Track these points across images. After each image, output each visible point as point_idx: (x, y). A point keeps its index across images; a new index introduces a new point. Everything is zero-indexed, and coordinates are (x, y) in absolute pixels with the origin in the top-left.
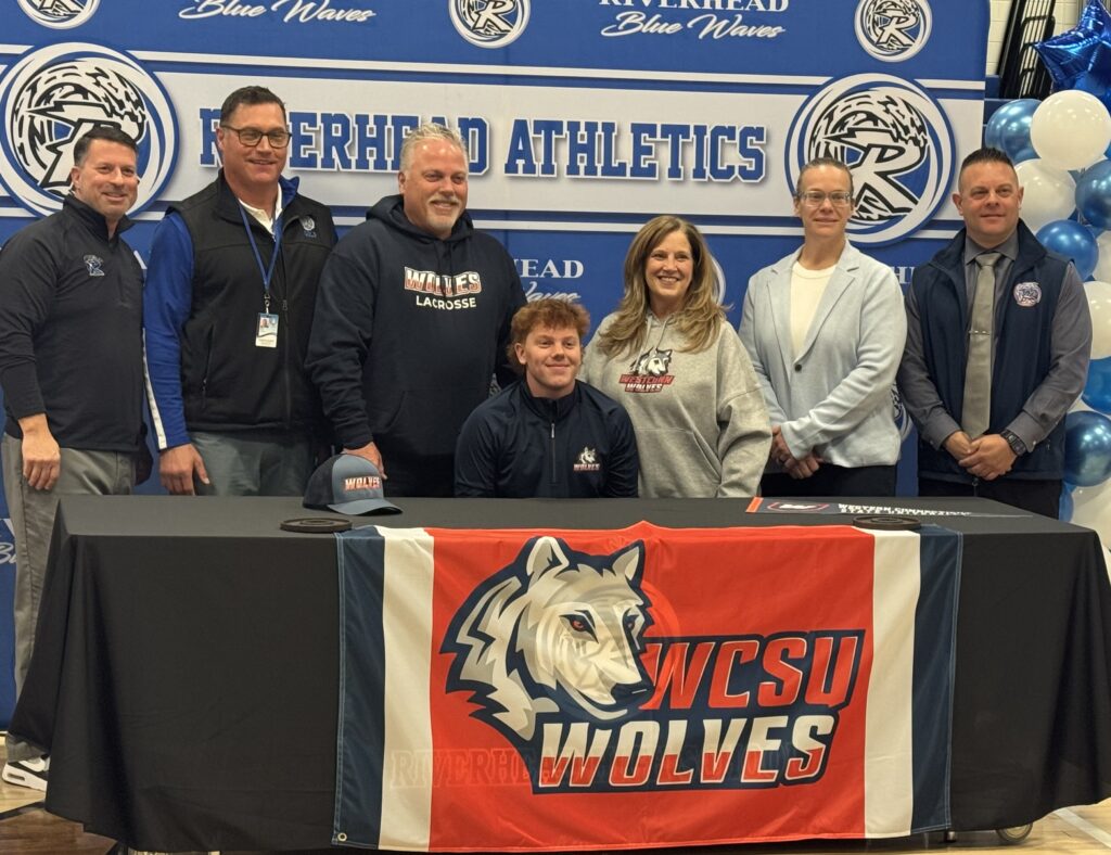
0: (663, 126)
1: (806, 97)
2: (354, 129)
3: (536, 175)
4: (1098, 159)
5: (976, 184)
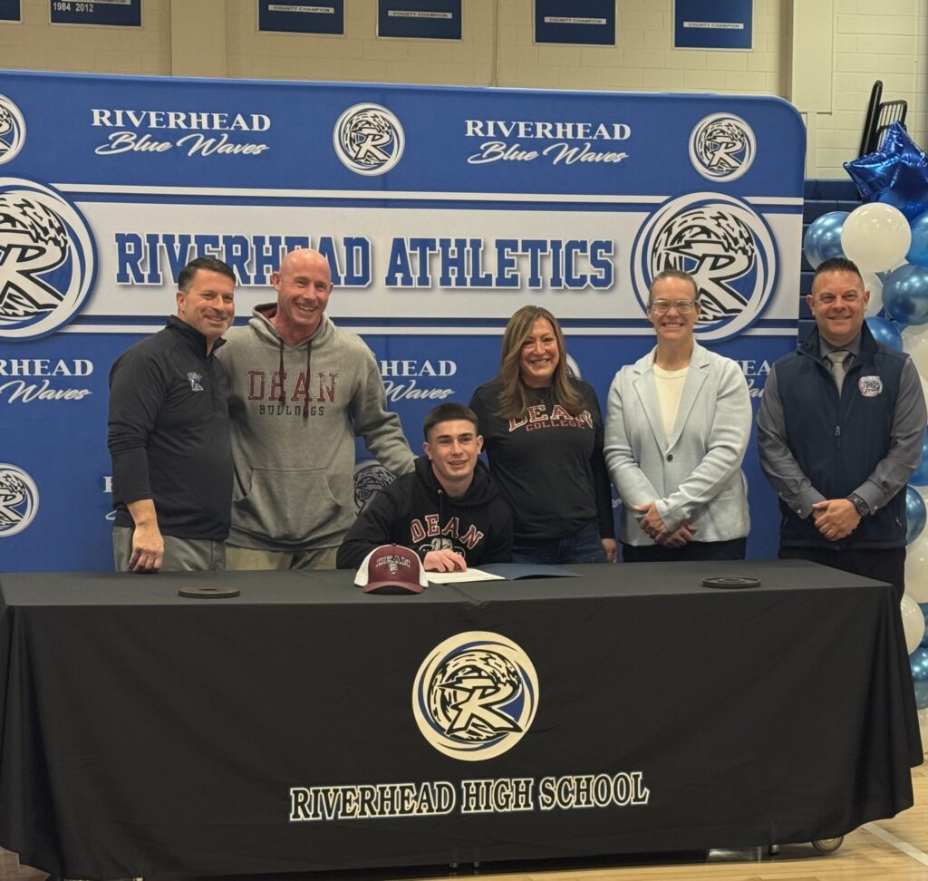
0: (523, 241)
1: (647, 214)
2: (252, 249)
3: (413, 286)
4: (899, 263)
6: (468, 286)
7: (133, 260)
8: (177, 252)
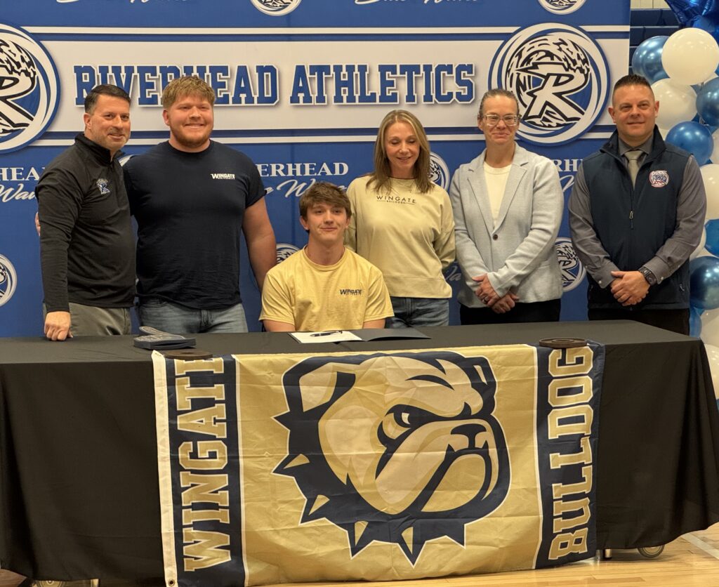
0: (401, 66)
1: (502, 42)
3: (312, 104)
4: (710, 77)
5: (624, 101)
6: (357, 103)
7: (89, 87)
8: (124, 80)
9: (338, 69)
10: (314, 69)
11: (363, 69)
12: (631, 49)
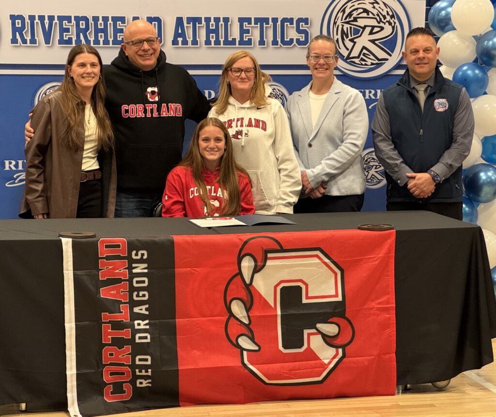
0: (255, 18)
1: (330, 1)
2: (91, 24)
3: (188, 46)
4: (487, 29)
5: (413, 47)
6: (222, 45)
7: (21, 30)
8: (47, 26)
9: (208, 20)
10: (190, 20)
11: (226, 20)
12: (427, 9)
